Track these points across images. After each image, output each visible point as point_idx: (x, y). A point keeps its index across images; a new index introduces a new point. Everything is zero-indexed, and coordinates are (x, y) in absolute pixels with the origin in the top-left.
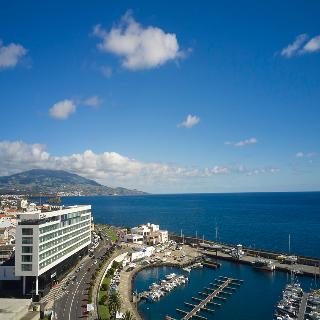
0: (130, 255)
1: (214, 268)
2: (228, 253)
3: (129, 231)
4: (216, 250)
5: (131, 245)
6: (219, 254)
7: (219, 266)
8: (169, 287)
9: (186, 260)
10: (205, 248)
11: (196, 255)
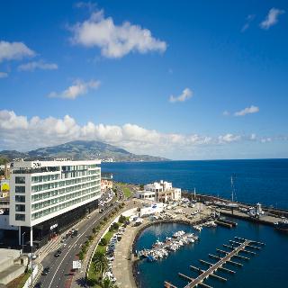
0: (139, 210)
1: (229, 227)
2: (246, 212)
3: (142, 188)
4: (232, 208)
5: (141, 201)
6: (236, 213)
7: (234, 225)
8: (175, 246)
9: (198, 218)
10: (220, 207)
11: (209, 212)
